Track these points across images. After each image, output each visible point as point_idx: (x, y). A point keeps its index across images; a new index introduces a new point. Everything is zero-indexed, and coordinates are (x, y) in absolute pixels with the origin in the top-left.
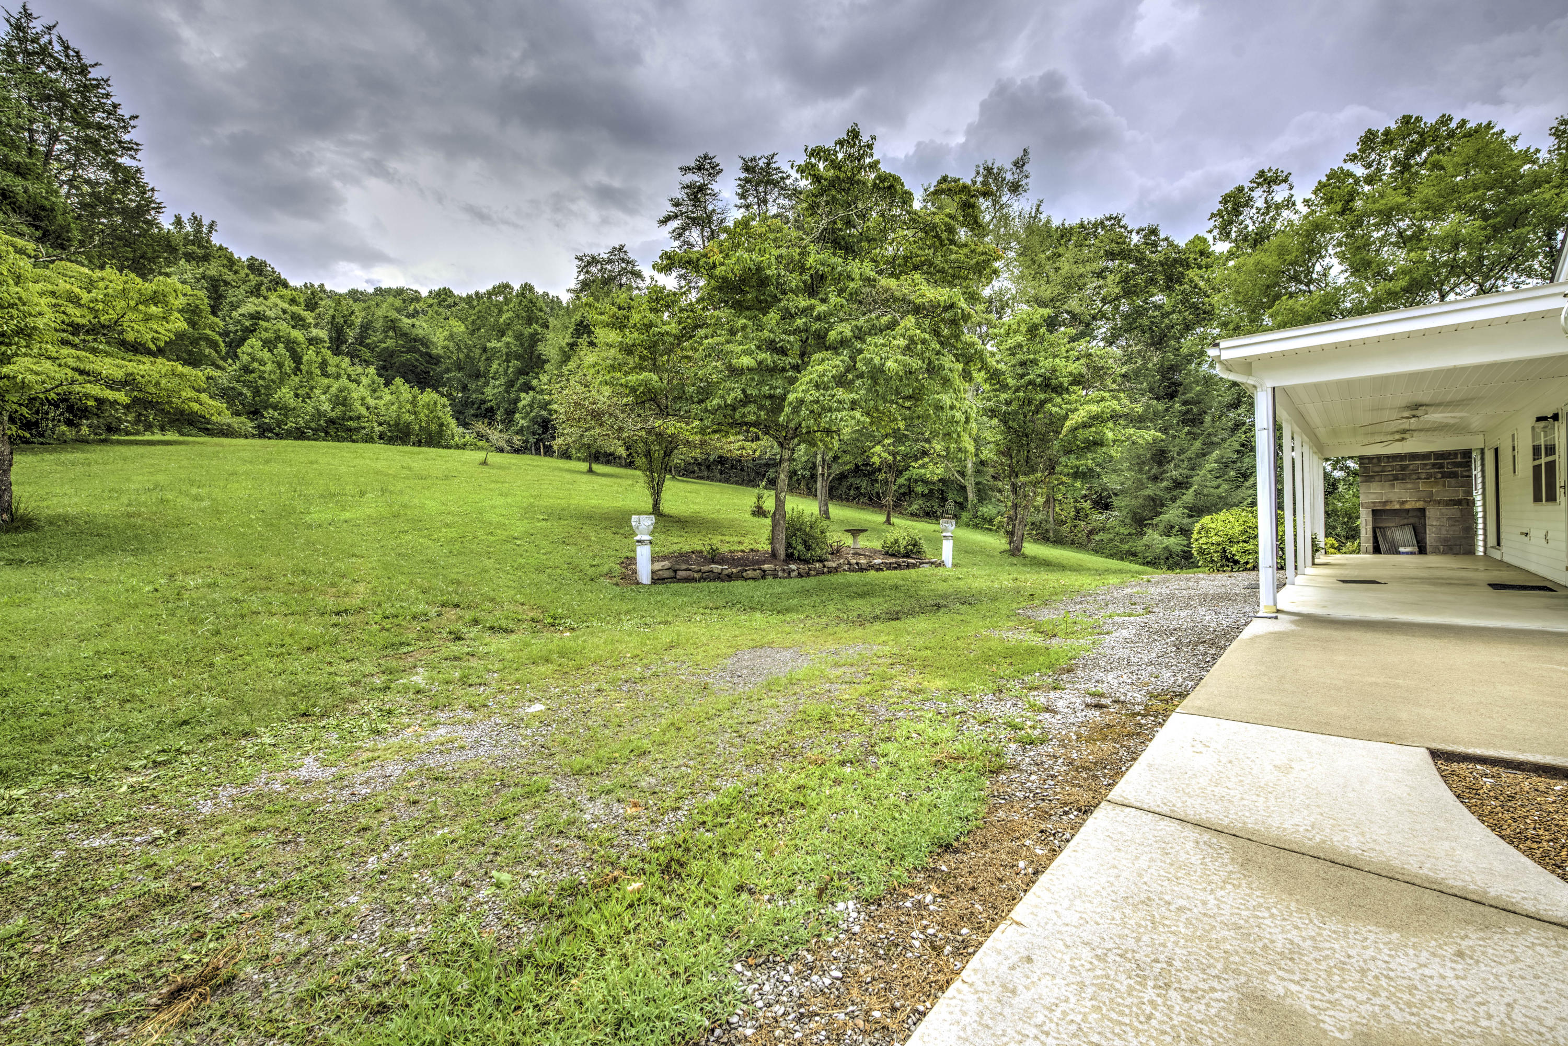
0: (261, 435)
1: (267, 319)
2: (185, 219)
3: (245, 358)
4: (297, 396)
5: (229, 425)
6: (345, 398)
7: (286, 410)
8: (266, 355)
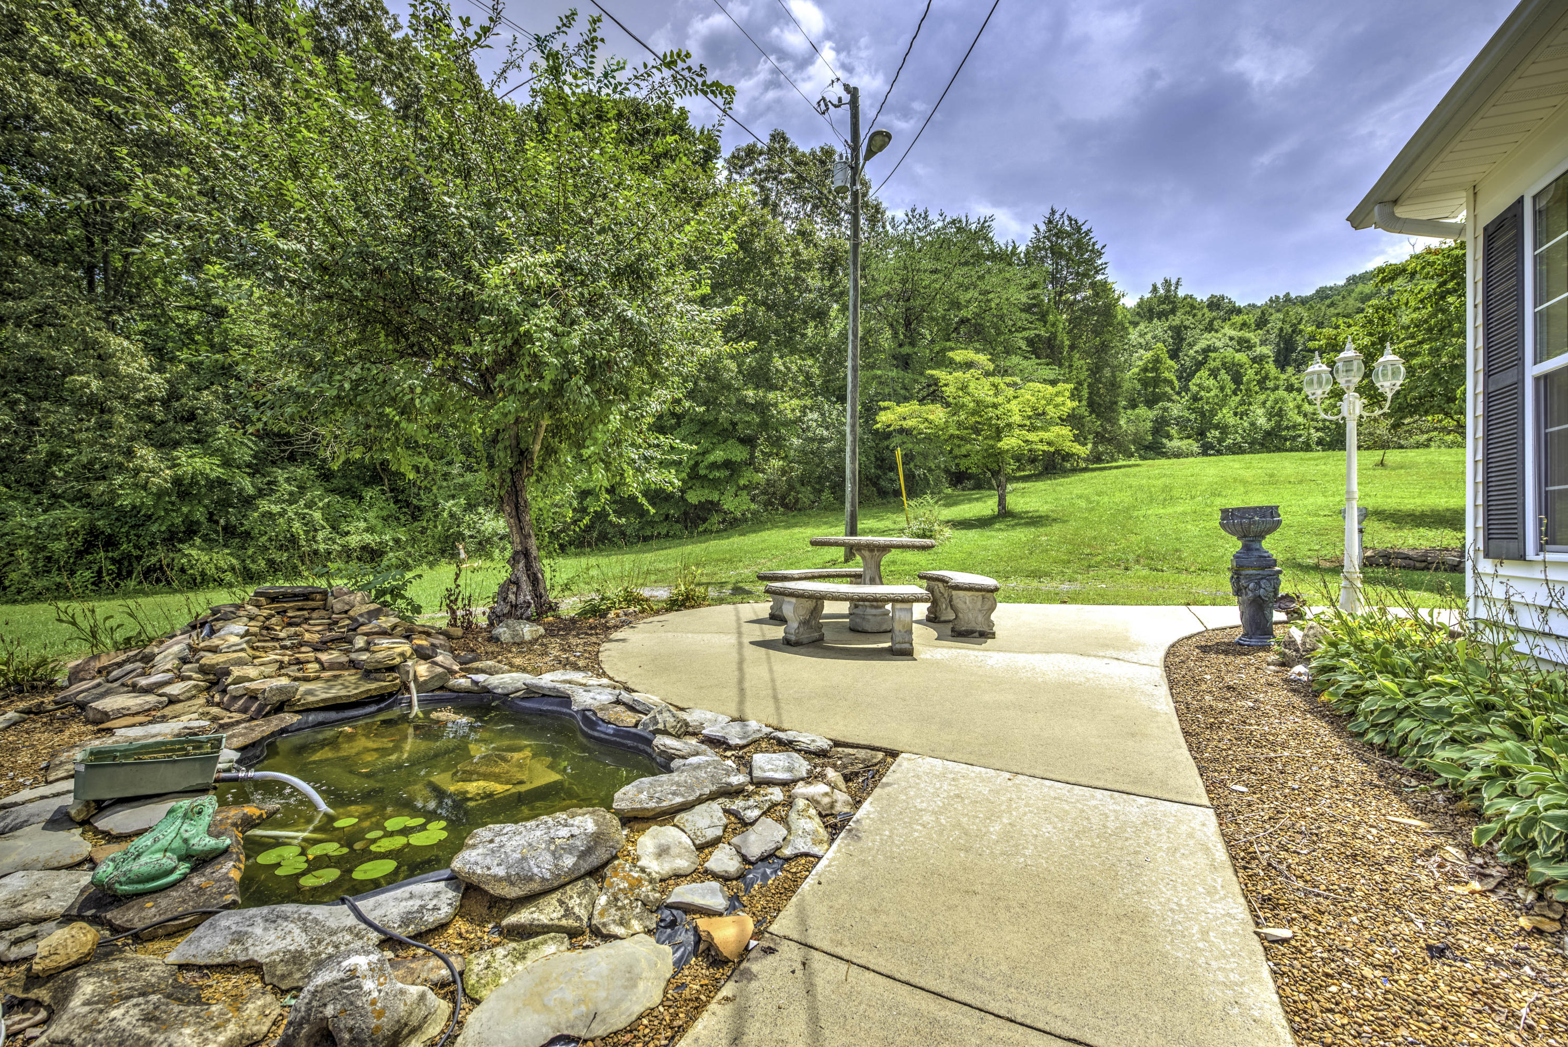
0: (1205, 453)
1: (1215, 350)
2: (1159, 285)
3: (1194, 389)
4: (1236, 414)
5: (1179, 448)
6: (1281, 409)
7: (1224, 429)
8: (1212, 382)
